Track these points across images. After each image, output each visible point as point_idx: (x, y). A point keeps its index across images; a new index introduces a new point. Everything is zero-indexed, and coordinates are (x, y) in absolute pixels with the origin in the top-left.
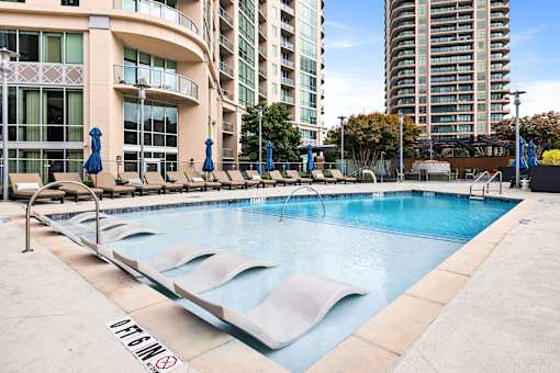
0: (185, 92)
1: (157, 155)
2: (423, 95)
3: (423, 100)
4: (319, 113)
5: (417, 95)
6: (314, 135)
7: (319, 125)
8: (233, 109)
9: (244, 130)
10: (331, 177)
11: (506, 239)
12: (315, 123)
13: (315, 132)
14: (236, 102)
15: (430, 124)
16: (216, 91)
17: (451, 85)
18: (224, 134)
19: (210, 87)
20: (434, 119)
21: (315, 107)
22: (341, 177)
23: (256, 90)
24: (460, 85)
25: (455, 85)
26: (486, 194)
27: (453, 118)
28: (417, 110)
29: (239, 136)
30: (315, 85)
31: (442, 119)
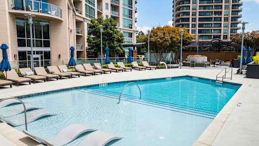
0: (54, 14)
1: (38, 53)
2: (194, 11)
3: (194, 14)
4: (134, 22)
5: (191, 11)
6: (131, 35)
7: (133, 29)
8: (82, 20)
9: (89, 34)
10: (143, 66)
11: (229, 119)
12: (131, 28)
13: (131, 34)
14: (84, 15)
15: (198, 28)
16: (72, 11)
17: (210, 6)
18: (77, 36)
19: (69, 8)
20: (200, 25)
21: (131, 18)
22: (148, 65)
23: (96, 8)
24: (215, 6)
25: (212, 6)
26: (224, 80)
27: (210, 25)
28: (191, 20)
29: (86, 37)
30: (131, 5)
31: (204, 26)
